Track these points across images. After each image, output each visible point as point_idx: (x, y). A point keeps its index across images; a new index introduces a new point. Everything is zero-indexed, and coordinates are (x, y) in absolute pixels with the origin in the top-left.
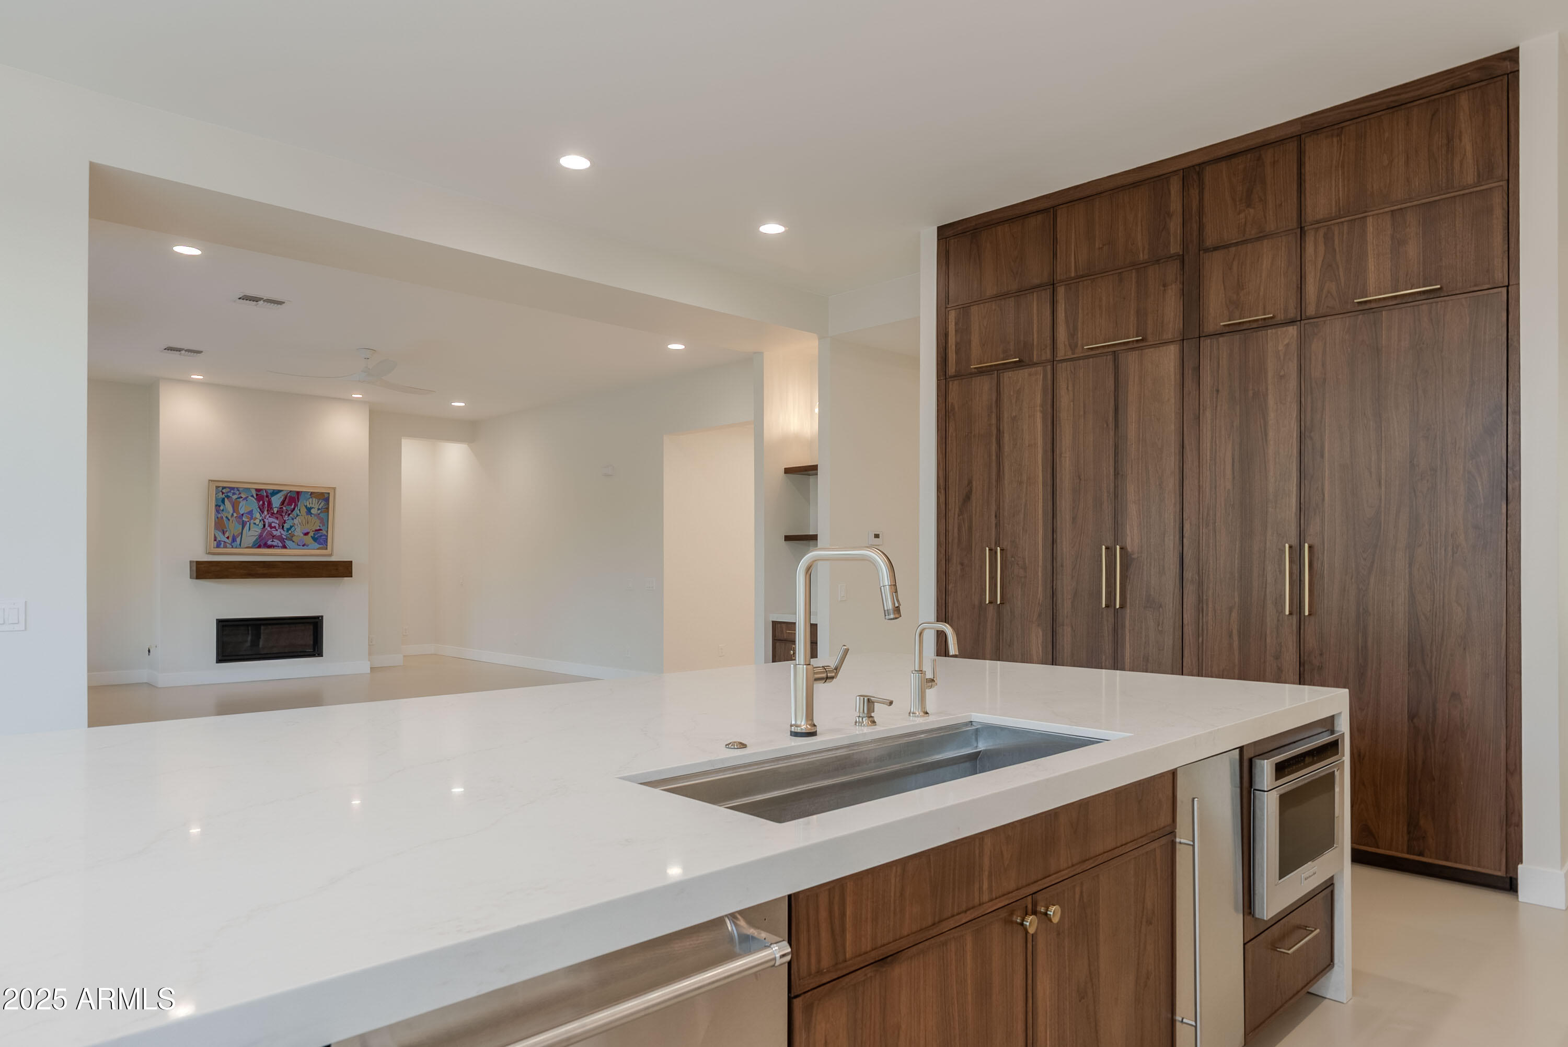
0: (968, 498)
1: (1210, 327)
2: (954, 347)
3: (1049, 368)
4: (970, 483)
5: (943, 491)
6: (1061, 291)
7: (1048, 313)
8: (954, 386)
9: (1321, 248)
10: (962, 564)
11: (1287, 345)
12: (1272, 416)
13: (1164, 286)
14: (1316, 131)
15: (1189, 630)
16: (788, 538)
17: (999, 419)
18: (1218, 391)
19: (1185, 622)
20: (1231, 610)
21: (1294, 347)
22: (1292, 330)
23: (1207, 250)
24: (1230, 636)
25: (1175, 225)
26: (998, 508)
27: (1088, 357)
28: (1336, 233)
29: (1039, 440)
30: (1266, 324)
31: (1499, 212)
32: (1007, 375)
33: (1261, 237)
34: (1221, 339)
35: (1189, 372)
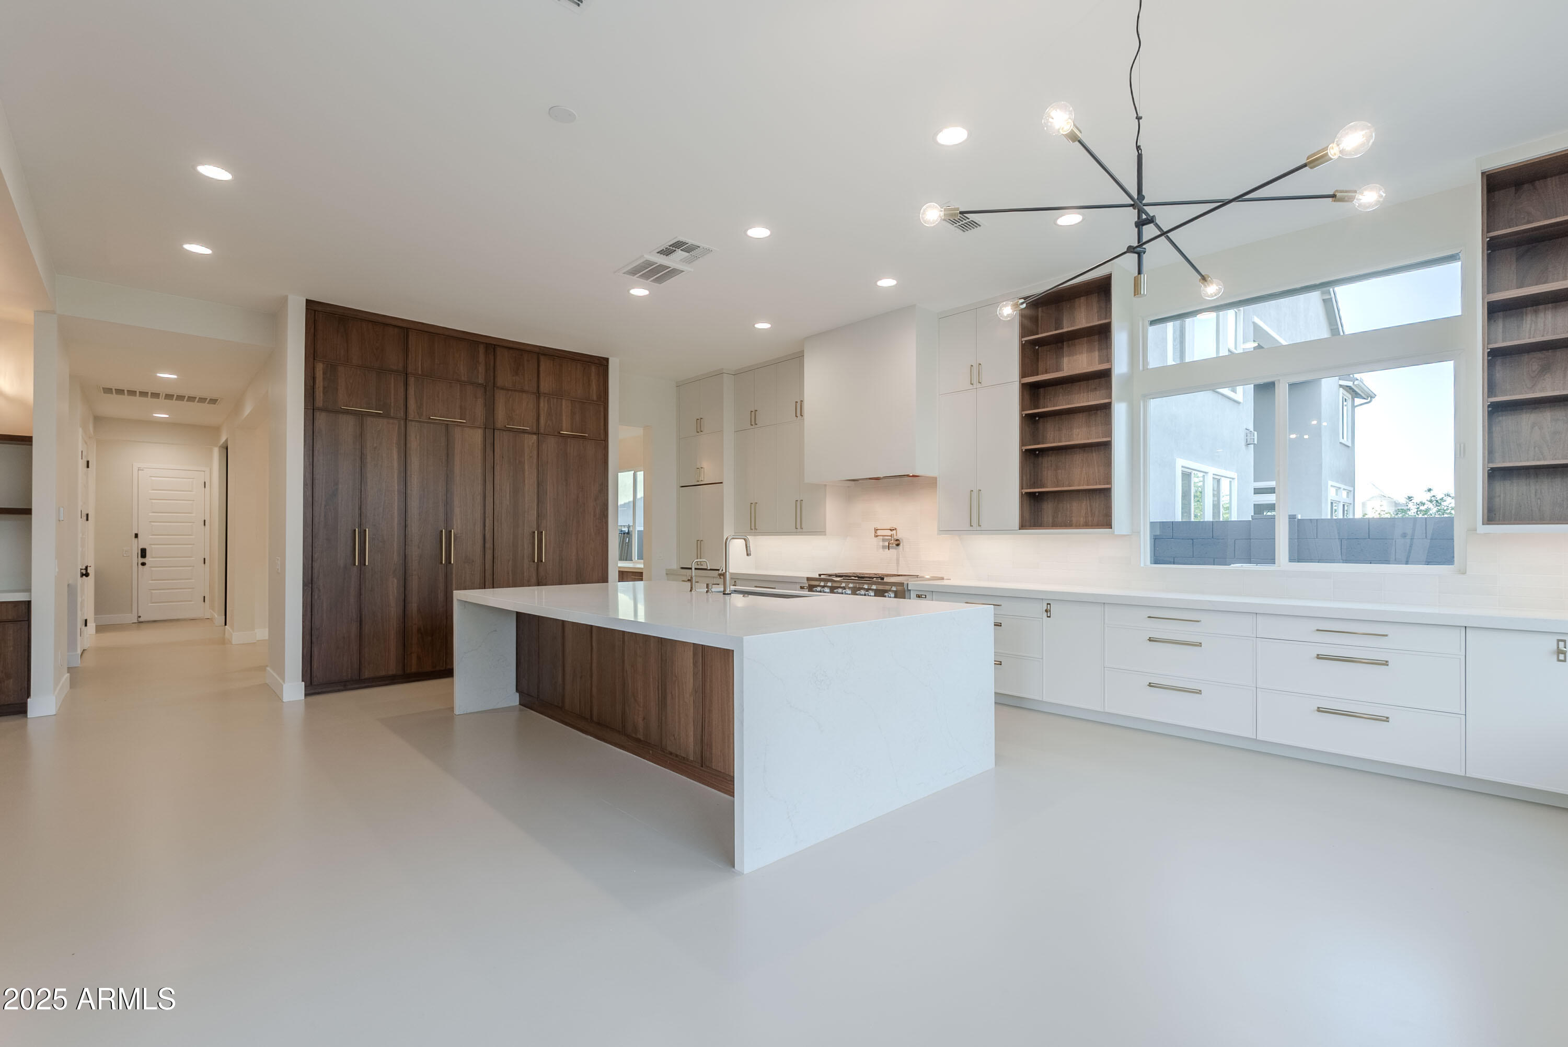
0: (334, 495)
1: (498, 426)
3: (402, 422)
4: (335, 484)
5: (310, 488)
6: (412, 380)
7: (402, 389)
8: (321, 418)
9: (546, 405)
10: (328, 540)
11: (533, 443)
12: (527, 473)
13: (476, 398)
14: (544, 355)
15: (488, 572)
18: (503, 457)
19: (486, 568)
20: (509, 561)
21: (535, 445)
22: (535, 437)
23: (498, 388)
24: (508, 574)
25: (481, 369)
27: (430, 423)
28: (551, 401)
29: (396, 464)
30: (524, 432)
31: (602, 413)
32: (369, 420)
33: (523, 391)
34: (504, 433)
35: (489, 445)
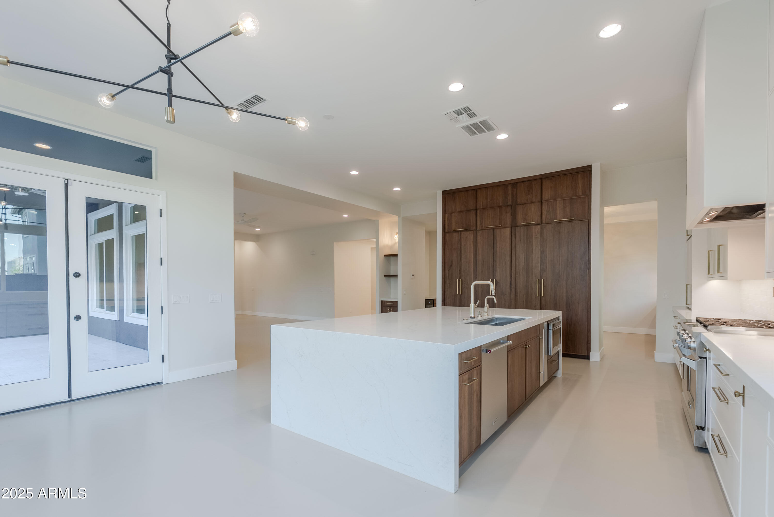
0: (451, 266)
1: (519, 224)
2: (447, 224)
3: (475, 232)
4: (452, 261)
5: (444, 264)
6: (478, 211)
7: (475, 217)
8: (447, 235)
9: (546, 207)
10: (449, 284)
11: (538, 230)
12: (534, 247)
13: (507, 213)
14: (545, 178)
15: (513, 300)
16: (385, 276)
17: (460, 245)
18: (520, 240)
19: (512, 298)
20: (524, 295)
21: (540, 231)
22: (539, 226)
23: (518, 204)
24: (523, 301)
25: (509, 197)
26: (460, 268)
27: (486, 230)
28: (550, 203)
29: (472, 251)
30: (533, 225)
31: (587, 203)
32: (463, 233)
33: (532, 203)
34: (521, 227)
35: (513, 235)
